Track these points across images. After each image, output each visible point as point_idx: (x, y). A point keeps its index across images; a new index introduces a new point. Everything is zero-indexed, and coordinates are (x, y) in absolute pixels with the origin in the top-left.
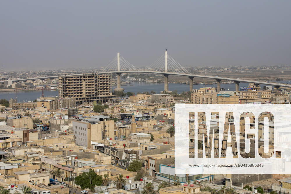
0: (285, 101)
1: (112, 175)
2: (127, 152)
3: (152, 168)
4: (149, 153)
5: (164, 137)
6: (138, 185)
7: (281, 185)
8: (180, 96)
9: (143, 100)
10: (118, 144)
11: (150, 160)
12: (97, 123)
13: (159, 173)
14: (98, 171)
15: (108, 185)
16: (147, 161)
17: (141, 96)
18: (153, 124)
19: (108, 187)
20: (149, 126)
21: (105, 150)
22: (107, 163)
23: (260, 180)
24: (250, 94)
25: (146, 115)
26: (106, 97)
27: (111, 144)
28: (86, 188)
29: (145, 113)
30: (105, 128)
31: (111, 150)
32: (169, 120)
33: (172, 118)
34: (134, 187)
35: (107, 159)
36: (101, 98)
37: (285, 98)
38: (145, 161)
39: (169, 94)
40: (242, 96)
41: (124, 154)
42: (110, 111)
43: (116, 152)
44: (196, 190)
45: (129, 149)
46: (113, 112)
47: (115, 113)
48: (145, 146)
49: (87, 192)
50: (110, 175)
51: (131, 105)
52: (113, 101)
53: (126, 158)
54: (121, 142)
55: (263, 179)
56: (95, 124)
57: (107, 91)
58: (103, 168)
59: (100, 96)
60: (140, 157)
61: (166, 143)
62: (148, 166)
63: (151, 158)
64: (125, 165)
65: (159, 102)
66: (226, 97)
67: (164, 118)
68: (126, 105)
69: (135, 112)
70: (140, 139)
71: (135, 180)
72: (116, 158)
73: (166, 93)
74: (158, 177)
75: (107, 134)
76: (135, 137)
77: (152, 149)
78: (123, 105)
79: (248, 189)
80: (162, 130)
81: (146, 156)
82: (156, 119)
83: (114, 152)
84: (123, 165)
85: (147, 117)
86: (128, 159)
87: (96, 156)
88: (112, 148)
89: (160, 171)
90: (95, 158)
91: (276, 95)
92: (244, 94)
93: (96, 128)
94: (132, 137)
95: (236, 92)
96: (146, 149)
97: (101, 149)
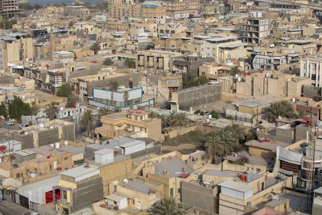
0: (215, 12)
1: (39, 102)
2: (51, 74)
3: (83, 92)
4: (77, 75)
5: (88, 55)
6: (71, 112)
7: (237, 108)
8: (95, 8)
9: (53, 13)
10: (40, 66)
11: (81, 83)
12: (13, 42)
13: (92, 97)
14: (24, 98)
15: (36, 114)
16: (77, 84)
17: (51, 9)
18: (73, 40)
19: (37, 116)
20: (69, 43)
21: (25, 73)
22: (30, 88)
23: (208, 103)
24: (177, 4)
25: (62, 30)
26: (12, 11)
27: (31, 65)
28: (11, 119)
29: (60, 29)
30: (22, 47)
31: (33, 72)
32: (91, 35)
33: (94, 33)
34: (67, 115)
35: (30, 84)
36: (6, 12)
37: (215, 9)
38: (74, 83)
39: (82, 6)
40: (168, 7)
41: (48, 76)
42: (20, 27)
43: (38, 74)
44: (143, 117)
45: (54, 71)
46: (23, 28)
47: (26, 29)
48: (72, 67)
49: (13, 123)
50: (37, 102)
51: (41, 19)
52: (20, 16)
53: (50, 81)
54: (44, 63)
55: (212, 101)
56: (11, 42)
57: (13, 5)
58: (29, 94)
59: (5, 10)
60: (67, 79)
61: (95, 62)
62: (78, 89)
63: (82, 81)
64: (49, 89)
65: (72, 15)
66: (152, 8)
67: (85, 33)
68: (35, 19)
69: (48, 27)
70: (62, 58)
71: (66, 107)
72: (38, 81)
73: (79, 5)
74: (91, 102)
75: (24, 54)
76: (57, 56)
77: (80, 70)
78: (33, 19)
79: (199, 114)
80: (84, 48)
81: (76, 79)
82: (74, 34)
83: (36, 74)
84: (47, 89)
85: (63, 33)
86: (53, 82)
87: (16, 80)
88: (33, 70)
89: (93, 96)
90: (16, 82)
91: (205, 6)
92: (170, 5)
93: (13, 48)
94: (53, 56)
95: (163, 3)
96: (73, 70)
97: (21, 72)
